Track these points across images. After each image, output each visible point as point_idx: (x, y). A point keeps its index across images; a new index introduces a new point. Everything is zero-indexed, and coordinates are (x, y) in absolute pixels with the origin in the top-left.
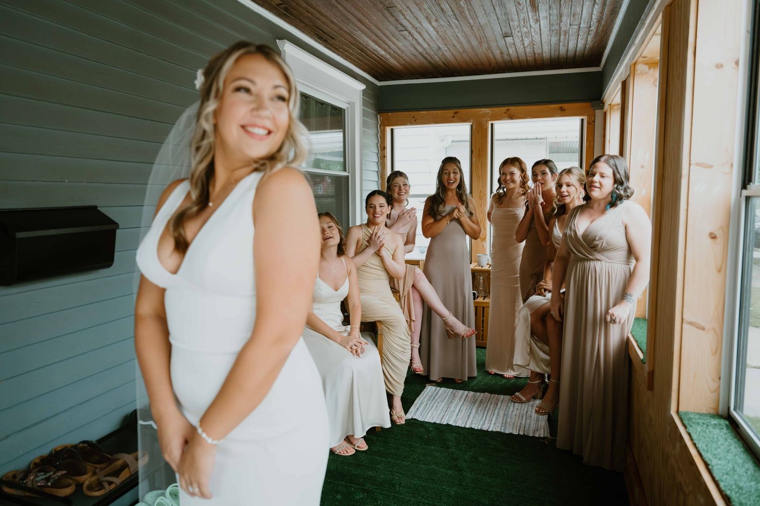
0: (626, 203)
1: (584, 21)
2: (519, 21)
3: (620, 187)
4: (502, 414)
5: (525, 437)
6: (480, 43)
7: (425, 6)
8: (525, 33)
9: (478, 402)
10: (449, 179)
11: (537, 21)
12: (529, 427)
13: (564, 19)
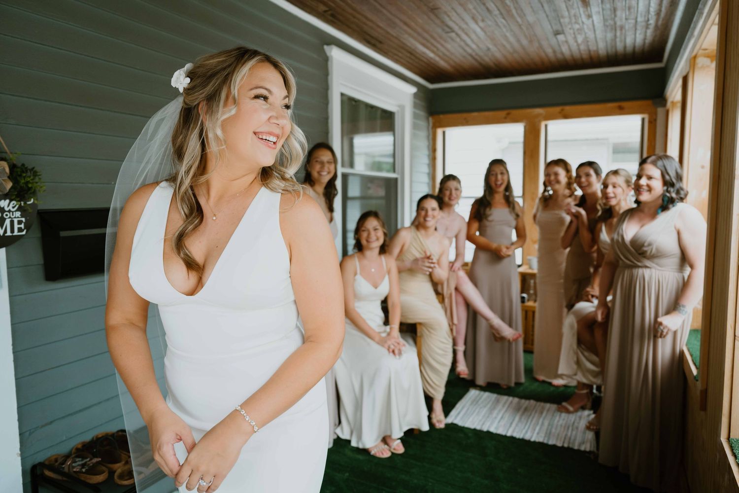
0: (679, 206)
1: (641, 14)
2: (570, 18)
3: (672, 190)
4: (546, 423)
5: (569, 450)
6: (531, 42)
7: (470, 6)
8: (578, 29)
9: (522, 410)
10: (496, 180)
11: (589, 16)
12: (575, 440)
13: (619, 13)
